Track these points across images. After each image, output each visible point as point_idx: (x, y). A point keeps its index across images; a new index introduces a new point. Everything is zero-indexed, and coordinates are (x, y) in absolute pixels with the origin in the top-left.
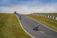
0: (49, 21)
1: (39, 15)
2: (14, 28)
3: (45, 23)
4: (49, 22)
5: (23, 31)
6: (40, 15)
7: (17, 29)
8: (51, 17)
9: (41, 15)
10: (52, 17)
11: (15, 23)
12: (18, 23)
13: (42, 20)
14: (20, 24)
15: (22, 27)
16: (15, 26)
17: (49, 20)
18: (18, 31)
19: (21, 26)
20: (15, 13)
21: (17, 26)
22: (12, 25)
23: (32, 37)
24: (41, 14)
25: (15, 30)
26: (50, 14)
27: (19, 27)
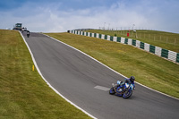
0: (124, 56)
1: (95, 35)
2: (15, 74)
3: (112, 59)
4: (124, 58)
5: (42, 84)
6: (98, 36)
7: (24, 78)
8: (130, 42)
9: (100, 36)
10: (134, 43)
11: (17, 60)
12: (26, 58)
13: (104, 52)
14: (32, 64)
15: (39, 71)
16: (17, 70)
17: (123, 52)
18: (27, 86)
19: (36, 70)
20: (18, 27)
21: (24, 68)
22: (9, 66)
23: (72, 103)
24: (100, 32)
25: (17, 82)
26: (128, 33)
27: (30, 73)
